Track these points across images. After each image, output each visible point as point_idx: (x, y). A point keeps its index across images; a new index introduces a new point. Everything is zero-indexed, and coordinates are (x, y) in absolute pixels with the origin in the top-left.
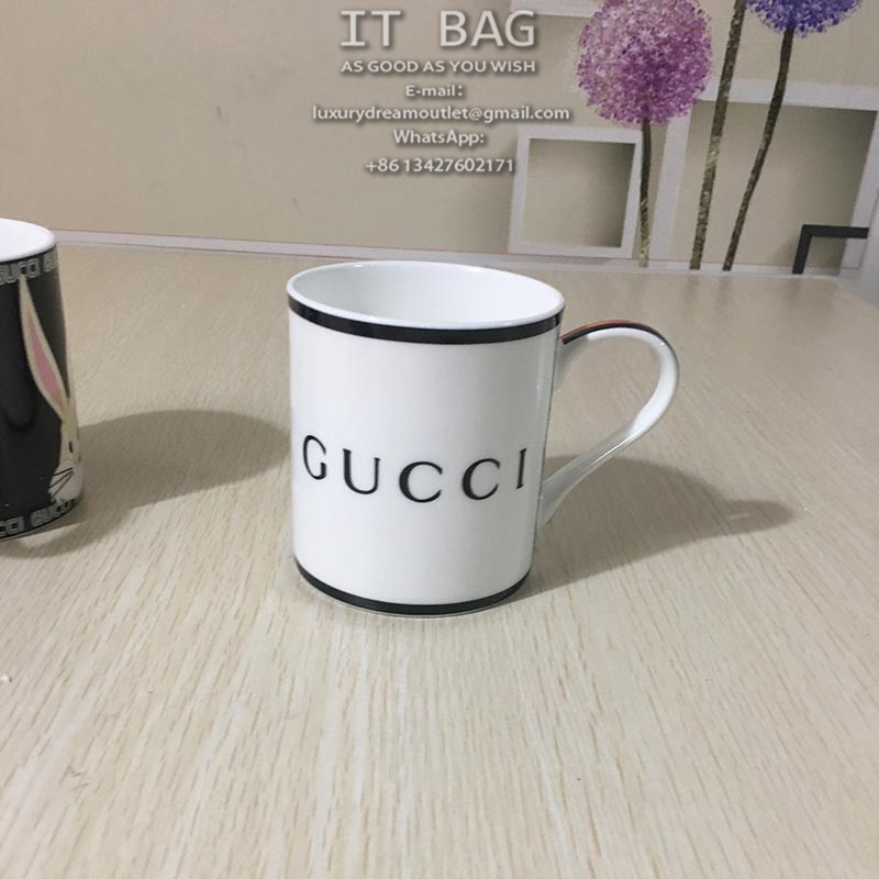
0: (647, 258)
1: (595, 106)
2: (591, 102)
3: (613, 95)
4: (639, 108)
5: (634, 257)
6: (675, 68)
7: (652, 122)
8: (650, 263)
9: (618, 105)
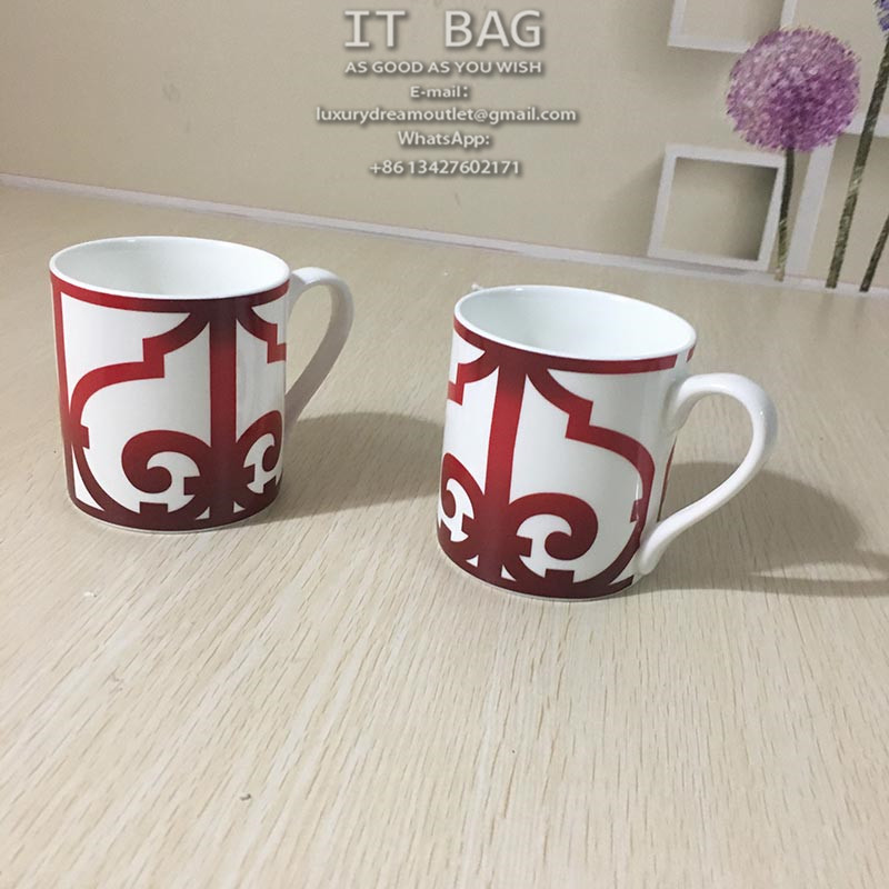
0: (783, 273)
1: (741, 132)
2: (737, 128)
3: (758, 124)
4: (784, 136)
5: (770, 270)
6: (822, 103)
7: (796, 150)
8: (786, 278)
9: (763, 133)
